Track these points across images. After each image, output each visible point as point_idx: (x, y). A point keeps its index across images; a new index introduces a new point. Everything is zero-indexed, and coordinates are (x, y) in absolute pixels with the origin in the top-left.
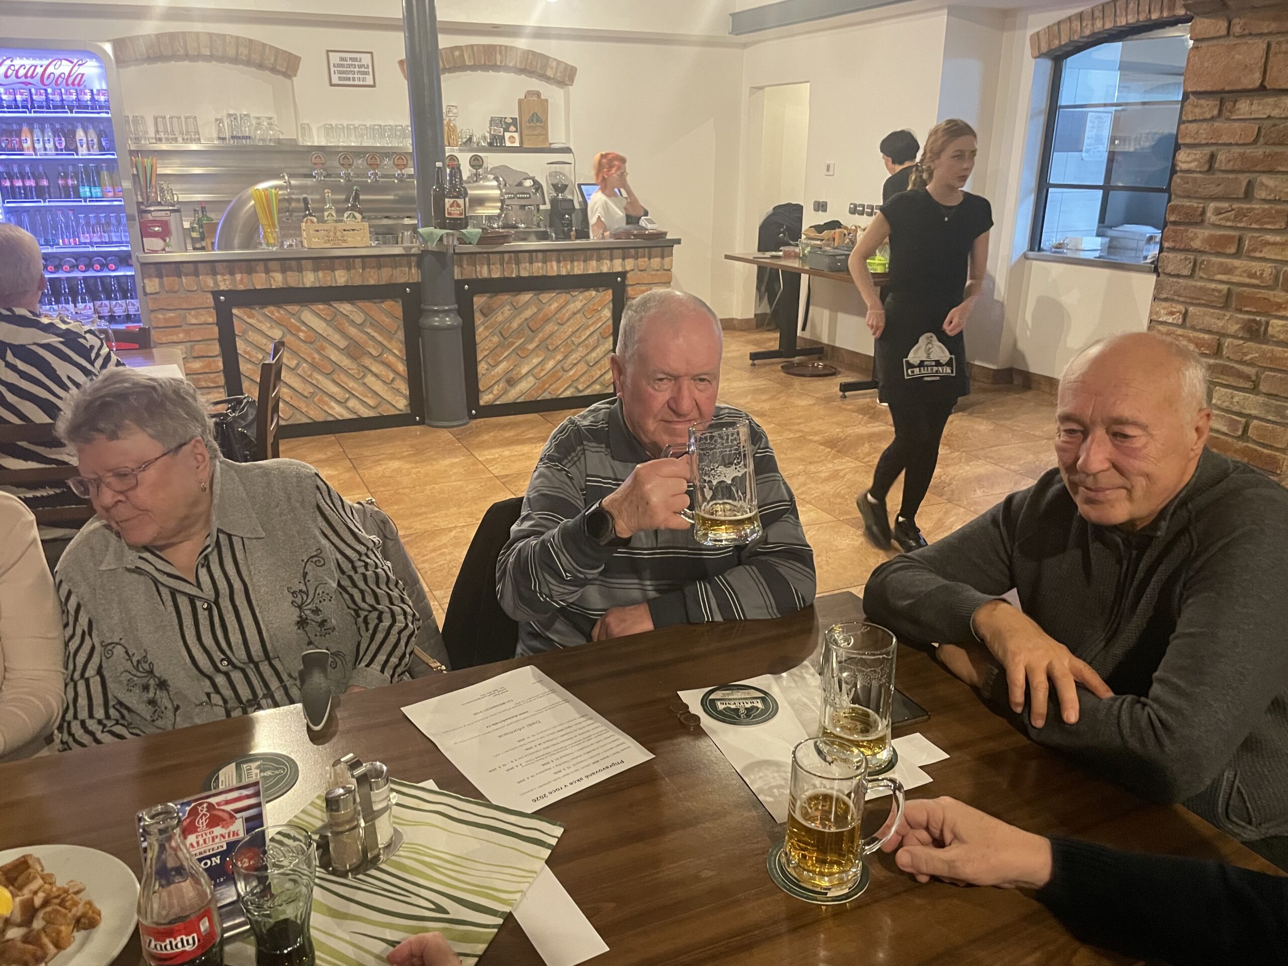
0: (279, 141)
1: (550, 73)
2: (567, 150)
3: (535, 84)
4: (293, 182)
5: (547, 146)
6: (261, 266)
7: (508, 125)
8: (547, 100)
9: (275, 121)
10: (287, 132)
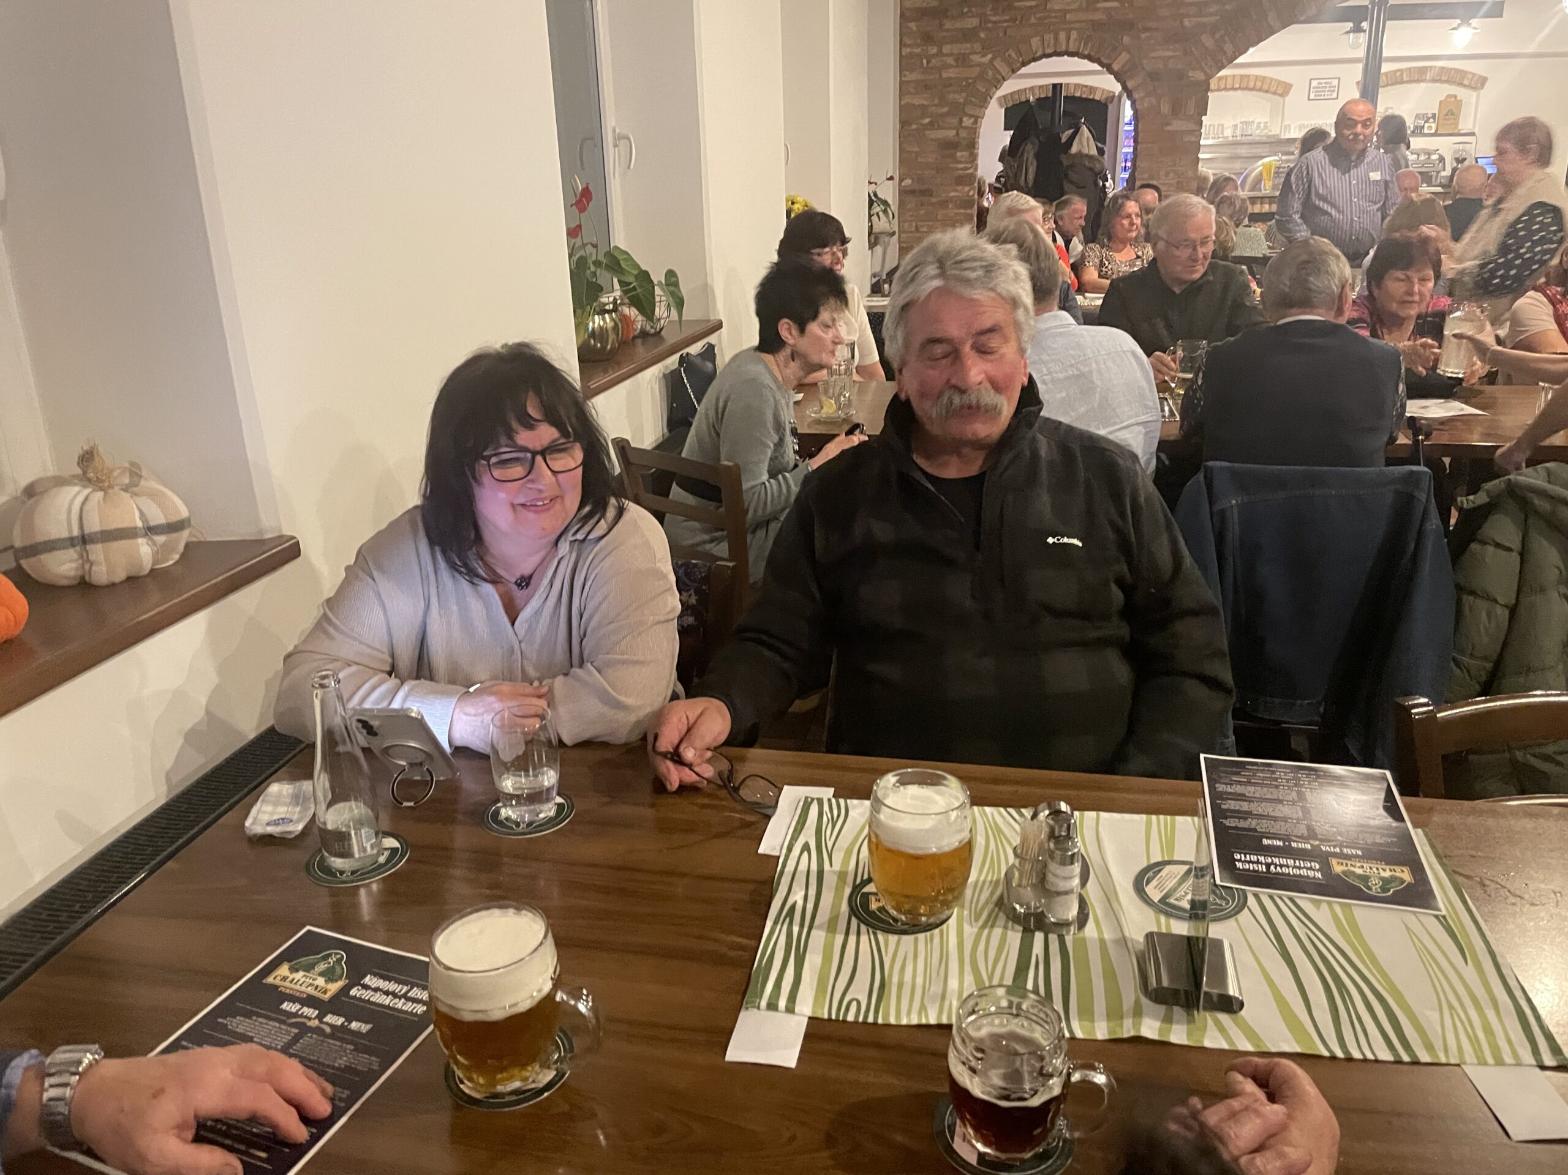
0: (1268, 137)
1: (1466, 82)
2: (1473, 134)
3: (1453, 90)
4: (1284, 158)
5: (1456, 131)
6: (1259, 201)
7: (1429, 118)
8: (1461, 101)
9: (1268, 125)
10: (1275, 130)
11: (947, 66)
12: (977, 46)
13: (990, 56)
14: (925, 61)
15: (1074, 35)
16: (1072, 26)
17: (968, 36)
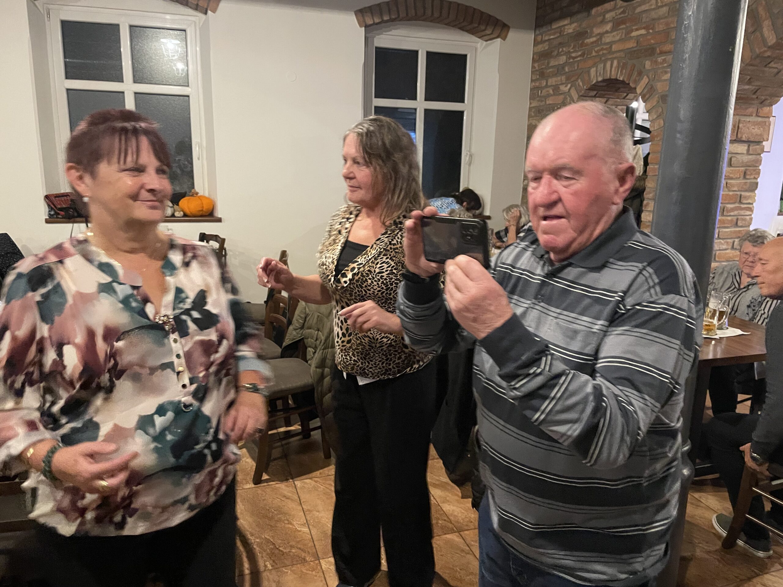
11: (549, 96)
12: (563, 78)
13: (569, 86)
14: (540, 92)
15: (615, 63)
16: (615, 55)
17: (559, 70)
